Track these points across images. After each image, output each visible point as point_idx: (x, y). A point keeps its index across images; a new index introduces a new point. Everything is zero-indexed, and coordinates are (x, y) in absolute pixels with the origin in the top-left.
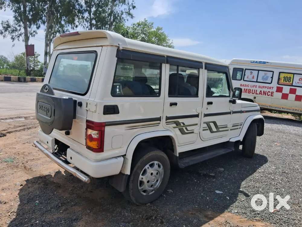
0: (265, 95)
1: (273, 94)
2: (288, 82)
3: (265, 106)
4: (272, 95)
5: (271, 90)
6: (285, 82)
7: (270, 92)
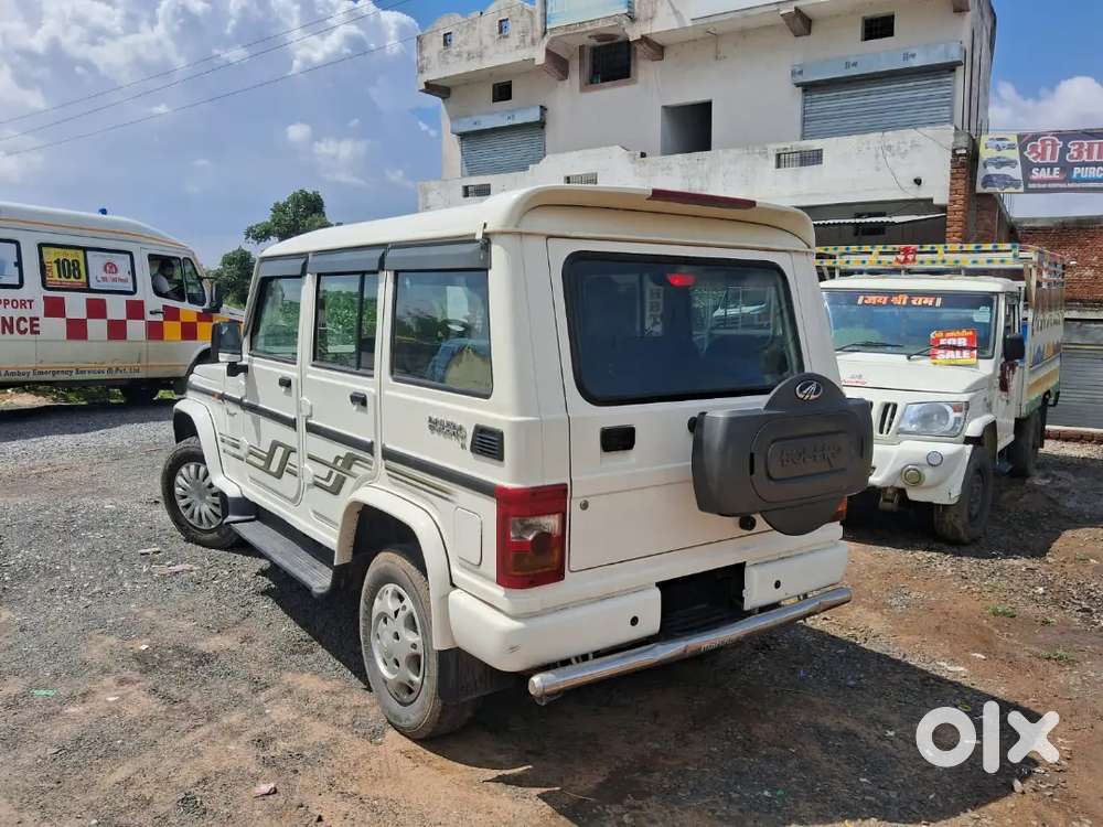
0: (12, 332)
1: (37, 325)
2: (72, 279)
3: (19, 374)
4: (35, 329)
5: (27, 313)
6: (63, 279)
7: (25, 321)
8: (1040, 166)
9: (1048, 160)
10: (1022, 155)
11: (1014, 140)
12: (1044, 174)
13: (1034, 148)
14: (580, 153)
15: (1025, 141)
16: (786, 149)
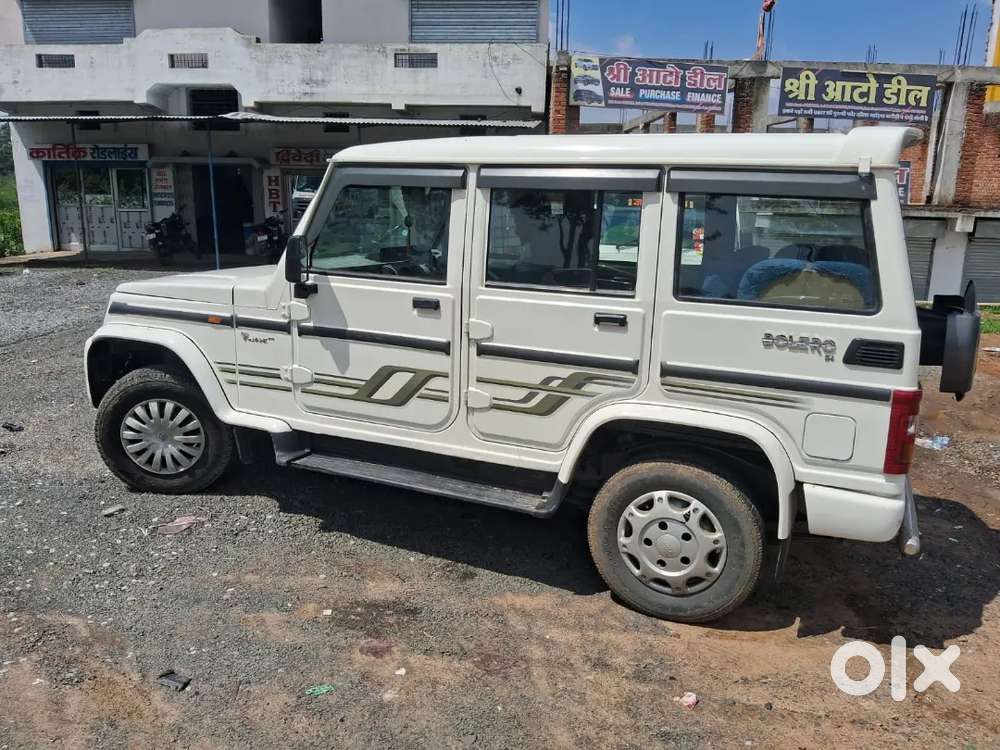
8: (616, 86)
9: (622, 81)
10: (602, 75)
11: (596, 62)
12: (619, 93)
13: (612, 70)
14: (187, 31)
15: (605, 64)
16: (404, 50)
